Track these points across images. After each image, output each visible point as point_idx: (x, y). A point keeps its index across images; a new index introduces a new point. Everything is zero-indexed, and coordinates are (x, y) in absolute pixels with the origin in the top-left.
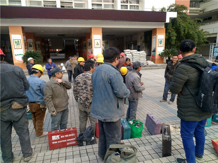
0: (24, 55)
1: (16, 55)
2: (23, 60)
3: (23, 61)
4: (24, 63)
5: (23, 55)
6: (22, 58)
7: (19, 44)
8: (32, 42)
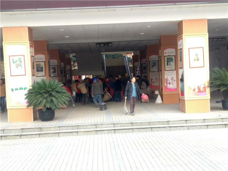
0: (30, 90)
1: (13, 90)
2: (26, 100)
3: (28, 102)
4: (28, 106)
5: (27, 90)
6: (25, 97)
7: (21, 65)
8: (44, 60)
